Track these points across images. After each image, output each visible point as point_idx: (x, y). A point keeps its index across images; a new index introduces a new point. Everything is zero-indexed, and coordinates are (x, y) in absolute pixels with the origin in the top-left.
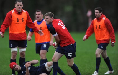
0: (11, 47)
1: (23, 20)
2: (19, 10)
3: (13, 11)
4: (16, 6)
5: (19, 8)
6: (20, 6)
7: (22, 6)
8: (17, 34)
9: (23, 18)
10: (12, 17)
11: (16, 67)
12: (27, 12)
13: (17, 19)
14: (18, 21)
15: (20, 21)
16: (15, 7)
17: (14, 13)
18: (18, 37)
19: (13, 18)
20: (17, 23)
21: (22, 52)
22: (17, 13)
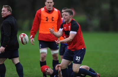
0: (40, 47)
1: (53, 19)
2: (49, 8)
3: (43, 9)
4: (46, 3)
5: (50, 6)
6: (50, 4)
7: (53, 4)
8: (46, 34)
9: (53, 18)
10: (40, 16)
11: (48, 71)
12: (59, 11)
13: (47, 18)
14: (47, 20)
15: (50, 21)
16: (46, 5)
17: (44, 11)
18: (47, 38)
19: (42, 17)
20: (46, 22)
21: (55, 54)
22: (47, 12)
